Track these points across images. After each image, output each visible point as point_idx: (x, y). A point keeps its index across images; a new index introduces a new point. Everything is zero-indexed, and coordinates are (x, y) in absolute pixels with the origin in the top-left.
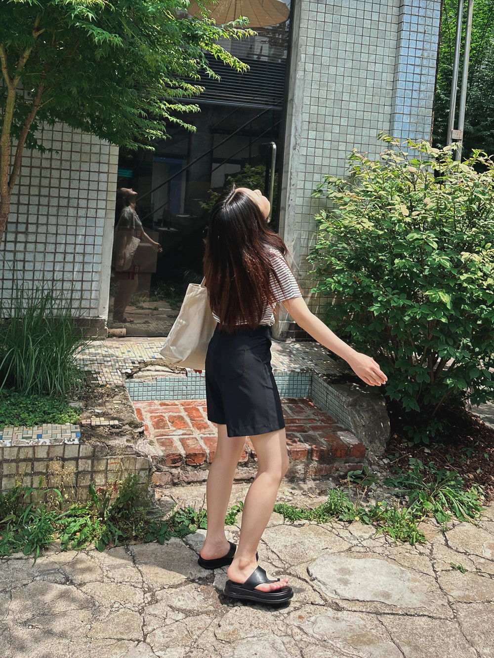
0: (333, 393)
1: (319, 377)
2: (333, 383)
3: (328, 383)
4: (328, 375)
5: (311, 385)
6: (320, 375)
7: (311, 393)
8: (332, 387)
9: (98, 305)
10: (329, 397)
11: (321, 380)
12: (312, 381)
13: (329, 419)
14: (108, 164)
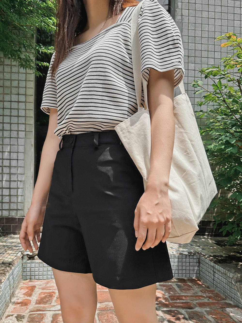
0: (219, 271)
1: (206, 258)
2: (220, 262)
3: (215, 262)
4: (215, 256)
5: (199, 266)
6: (206, 256)
7: (199, 274)
8: (218, 265)
9: (24, 207)
10: (216, 275)
11: (207, 261)
12: (199, 262)
13: (217, 295)
14: (25, 95)
